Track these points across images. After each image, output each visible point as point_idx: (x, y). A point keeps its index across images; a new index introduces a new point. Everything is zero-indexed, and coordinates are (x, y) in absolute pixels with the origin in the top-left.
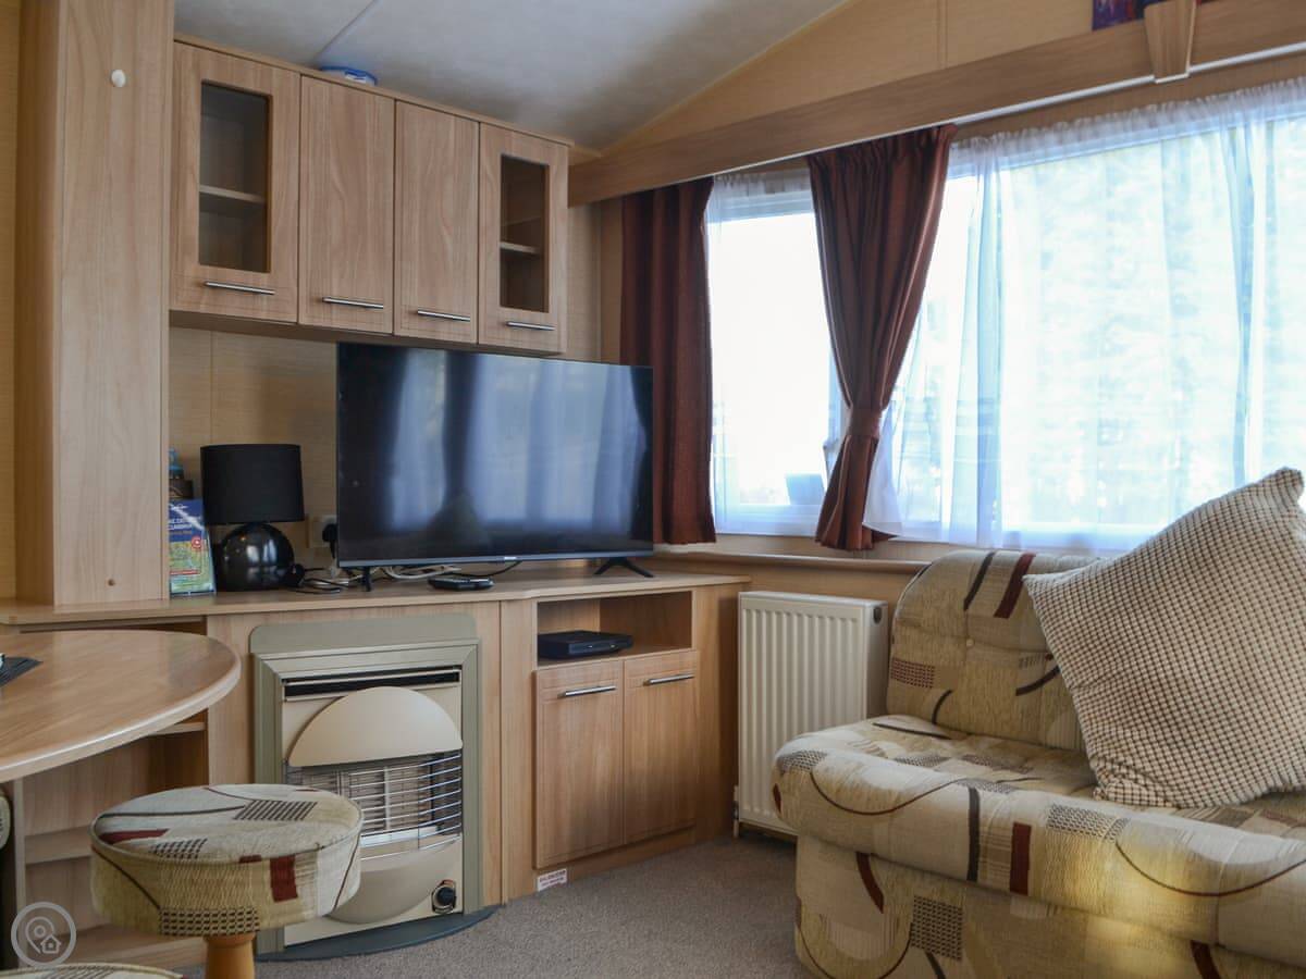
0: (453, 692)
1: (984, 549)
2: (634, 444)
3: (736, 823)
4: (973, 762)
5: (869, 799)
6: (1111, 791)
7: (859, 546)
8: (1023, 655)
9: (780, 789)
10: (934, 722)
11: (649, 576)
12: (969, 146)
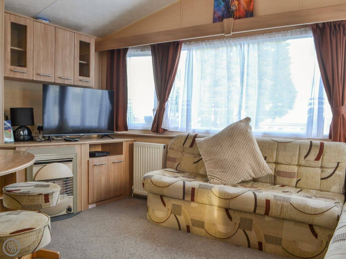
0: (71, 164)
1: (188, 133)
2: (108, 108)
3: (133, 194)
4: (184, 177)
5: (163, 184)
6: (211, 182)
7: (161, 132)
8: (195, 155)
9: (144, 183)
10: (176, 170)
11: (113, 139)
12: (186, 44)
